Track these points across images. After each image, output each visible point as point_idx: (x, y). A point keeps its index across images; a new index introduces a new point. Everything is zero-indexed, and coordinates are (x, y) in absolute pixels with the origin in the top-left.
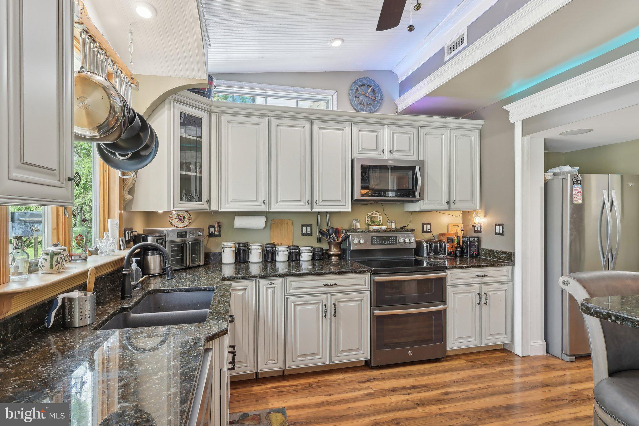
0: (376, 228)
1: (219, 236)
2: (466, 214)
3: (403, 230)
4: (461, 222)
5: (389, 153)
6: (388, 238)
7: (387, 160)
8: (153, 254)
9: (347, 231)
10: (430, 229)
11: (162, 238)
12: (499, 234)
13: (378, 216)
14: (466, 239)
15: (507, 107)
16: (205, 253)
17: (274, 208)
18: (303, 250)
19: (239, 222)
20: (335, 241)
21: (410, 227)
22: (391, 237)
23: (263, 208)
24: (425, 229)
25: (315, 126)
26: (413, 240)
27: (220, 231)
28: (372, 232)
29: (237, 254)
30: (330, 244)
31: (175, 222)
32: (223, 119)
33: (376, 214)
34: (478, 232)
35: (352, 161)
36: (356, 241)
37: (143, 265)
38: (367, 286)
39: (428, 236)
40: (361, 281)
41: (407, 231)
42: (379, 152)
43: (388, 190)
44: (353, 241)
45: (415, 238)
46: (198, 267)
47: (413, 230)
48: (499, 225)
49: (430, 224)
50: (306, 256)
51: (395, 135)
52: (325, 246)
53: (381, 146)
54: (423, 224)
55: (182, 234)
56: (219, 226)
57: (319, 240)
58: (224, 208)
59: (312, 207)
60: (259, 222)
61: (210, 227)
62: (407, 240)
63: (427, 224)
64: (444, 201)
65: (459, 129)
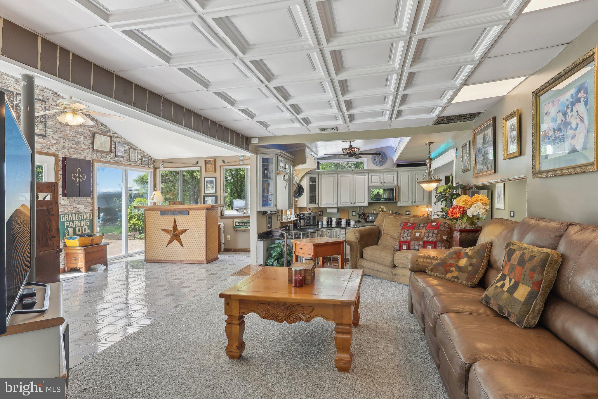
1: (322, 215)
8: (302, 220)
9: (368, 214)
11: (304, 214)
16: (317, 221)
17: (339, 205)
18: (351, 221)
19: (329, 211)
20: (363, 218)
23: (336, 206)
24: (407, 214)
25: (354, 176)
27: (322, 214)
29: (328, 222)
31: (308, 210)
32: (323, 176)
33: (383, 207)
35: (368, 187)
36: (371, 218)
37: (300, 221)
42: (380, 183)
46: (315, 225)
49: (410, 211)
50: (352, 223)
51: (387, 176)
53: (381, 180)
54: (406, 211)
55: (310, 214)
56: (322, 212)
57: (359, 217)
58: (323, 206)
59: (353, 205)
60: (335, 210)
61: (319, 212)
63: (408, 211)
64: (410, 202)
65: (417, 170)
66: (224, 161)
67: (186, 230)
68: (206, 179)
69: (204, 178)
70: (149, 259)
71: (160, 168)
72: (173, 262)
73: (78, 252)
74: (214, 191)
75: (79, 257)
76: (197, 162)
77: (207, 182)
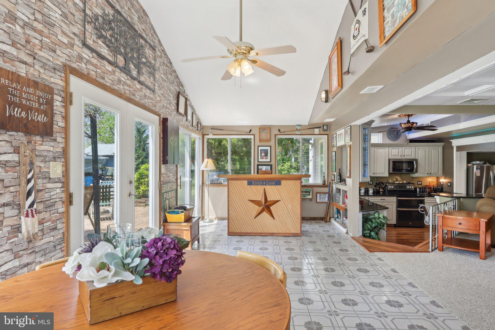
0: (398, 182)
2: (438, 178)
3: (409, 183)
4: (436, 181)
5: (403, 156)
6: (403, 186)
7: (402, 159)
9: (386, 183)
10: (421, 183)
12: (449, 186)
13: (399, 178)
14: (436, 188)
15: (452, 141)
18: (370, 189)
20: (382, 186)
21: (412, 182)
22: (404, 186)
24: (419, 183)
25: (376, 149)
26: (413, 187)
28: (396, 184)
30: (380, 188)
33: (397, 177)
34: (442, 185)
35: (389, 159)
36: (390, 187)
38: (395, 201)
39: (420, 186)
40: (393, 199)
41: (411, 184)
42: (399, 156)
43: (403, 170)
44: (389, 187)
45: (414, 187)
47: (413, 184)
48: (449, 183)
50: (371, 192)
51: (406, 150)
52: (378, 189)
53: (400, 154)
54: (418, 181)
57: (375, 186)
59: (374, 175)
62: (410, 187)
63: (420, 181)
64: (426, 173)
65: (432, 146)
66: (279, 130)
67: (278, 201)
68: (260, 148)
69: (258, 146)
70: (233, 231)
71: (208, 135)
72: (262, 235)
73: (184, 228)
74: (269, 160)
75: (184, 233)
76: (251, 131)
77: (261, 150)
